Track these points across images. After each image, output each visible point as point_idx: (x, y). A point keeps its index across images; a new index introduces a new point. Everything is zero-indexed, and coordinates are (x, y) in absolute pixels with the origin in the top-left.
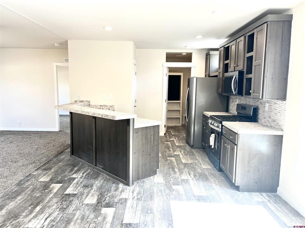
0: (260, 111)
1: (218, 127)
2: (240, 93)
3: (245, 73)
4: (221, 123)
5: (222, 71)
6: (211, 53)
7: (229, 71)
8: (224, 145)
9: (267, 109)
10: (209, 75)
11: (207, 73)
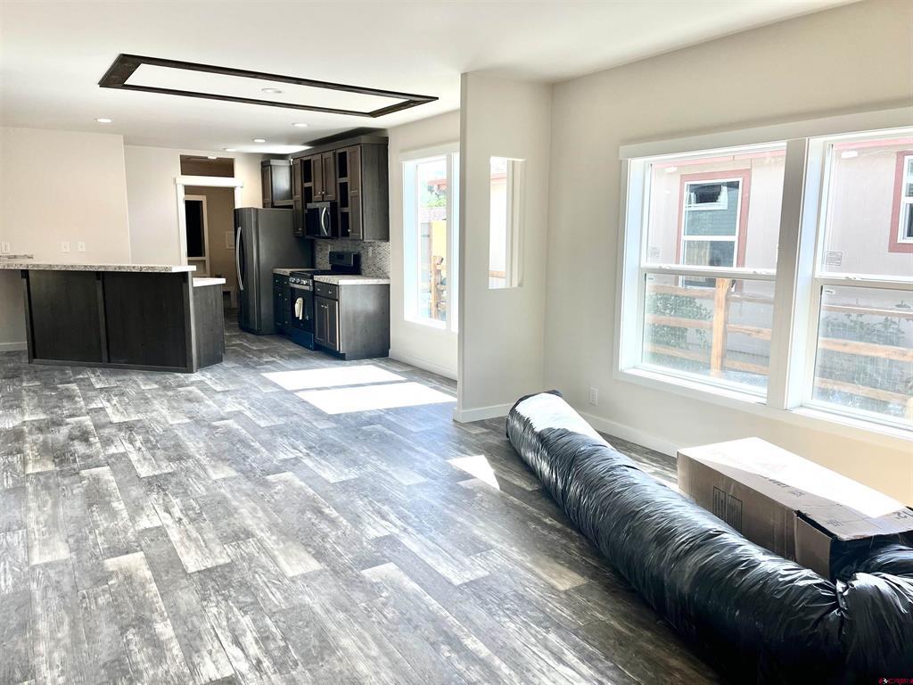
0: (363, 259)
1: (307, 285)
2: (334, 235)
3: (339, 205)
4: (312, 278)
5: (300, 199)
6: (274, 162)
7: (313, 200)
8: (319, 307)
9: (370, 254)
10: (272, 203)
11: (269, 200)
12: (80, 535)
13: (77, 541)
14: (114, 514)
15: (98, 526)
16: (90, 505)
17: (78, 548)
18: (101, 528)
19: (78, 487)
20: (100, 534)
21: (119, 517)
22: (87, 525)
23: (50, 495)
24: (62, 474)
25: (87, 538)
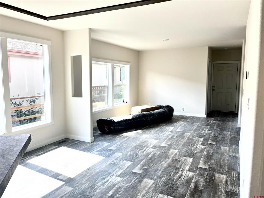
12: (218, 150)
13: (219, 149)
14: (208, 151)
15: (213, 150)
16: (212, 155)
17: (219, 147)
18: (212, 149)
19: (212, 162)
20: (213, 148)
21: (207, 150)
22: (215, 151)
23: (221, 163)
24: (214, 170)
25: (216, 148)
